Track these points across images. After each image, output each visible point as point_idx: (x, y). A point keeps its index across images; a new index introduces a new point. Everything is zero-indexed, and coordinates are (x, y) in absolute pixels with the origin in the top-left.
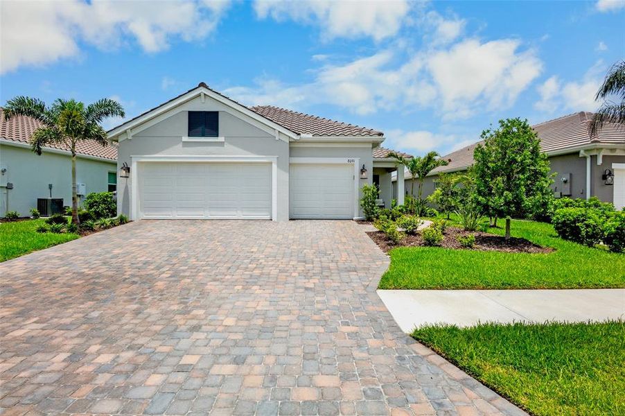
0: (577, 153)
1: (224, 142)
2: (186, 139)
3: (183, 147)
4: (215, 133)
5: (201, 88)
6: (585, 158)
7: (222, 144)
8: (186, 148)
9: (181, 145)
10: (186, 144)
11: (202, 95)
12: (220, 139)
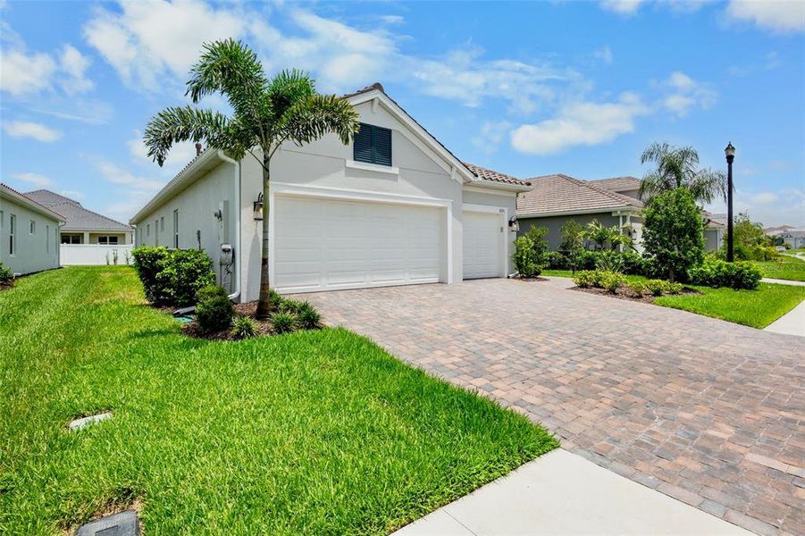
0: (610, 213)
1: (397, 175)
2: (351, 163)
3: (347, 175)
4: (388, 160)
5: (377, 91)
6: (618, 217)
7: (393, 177)
8: (349, 178)
9: (343, 173)
10: (350, 172)
11: (376, 102)
12: (394, 170)
